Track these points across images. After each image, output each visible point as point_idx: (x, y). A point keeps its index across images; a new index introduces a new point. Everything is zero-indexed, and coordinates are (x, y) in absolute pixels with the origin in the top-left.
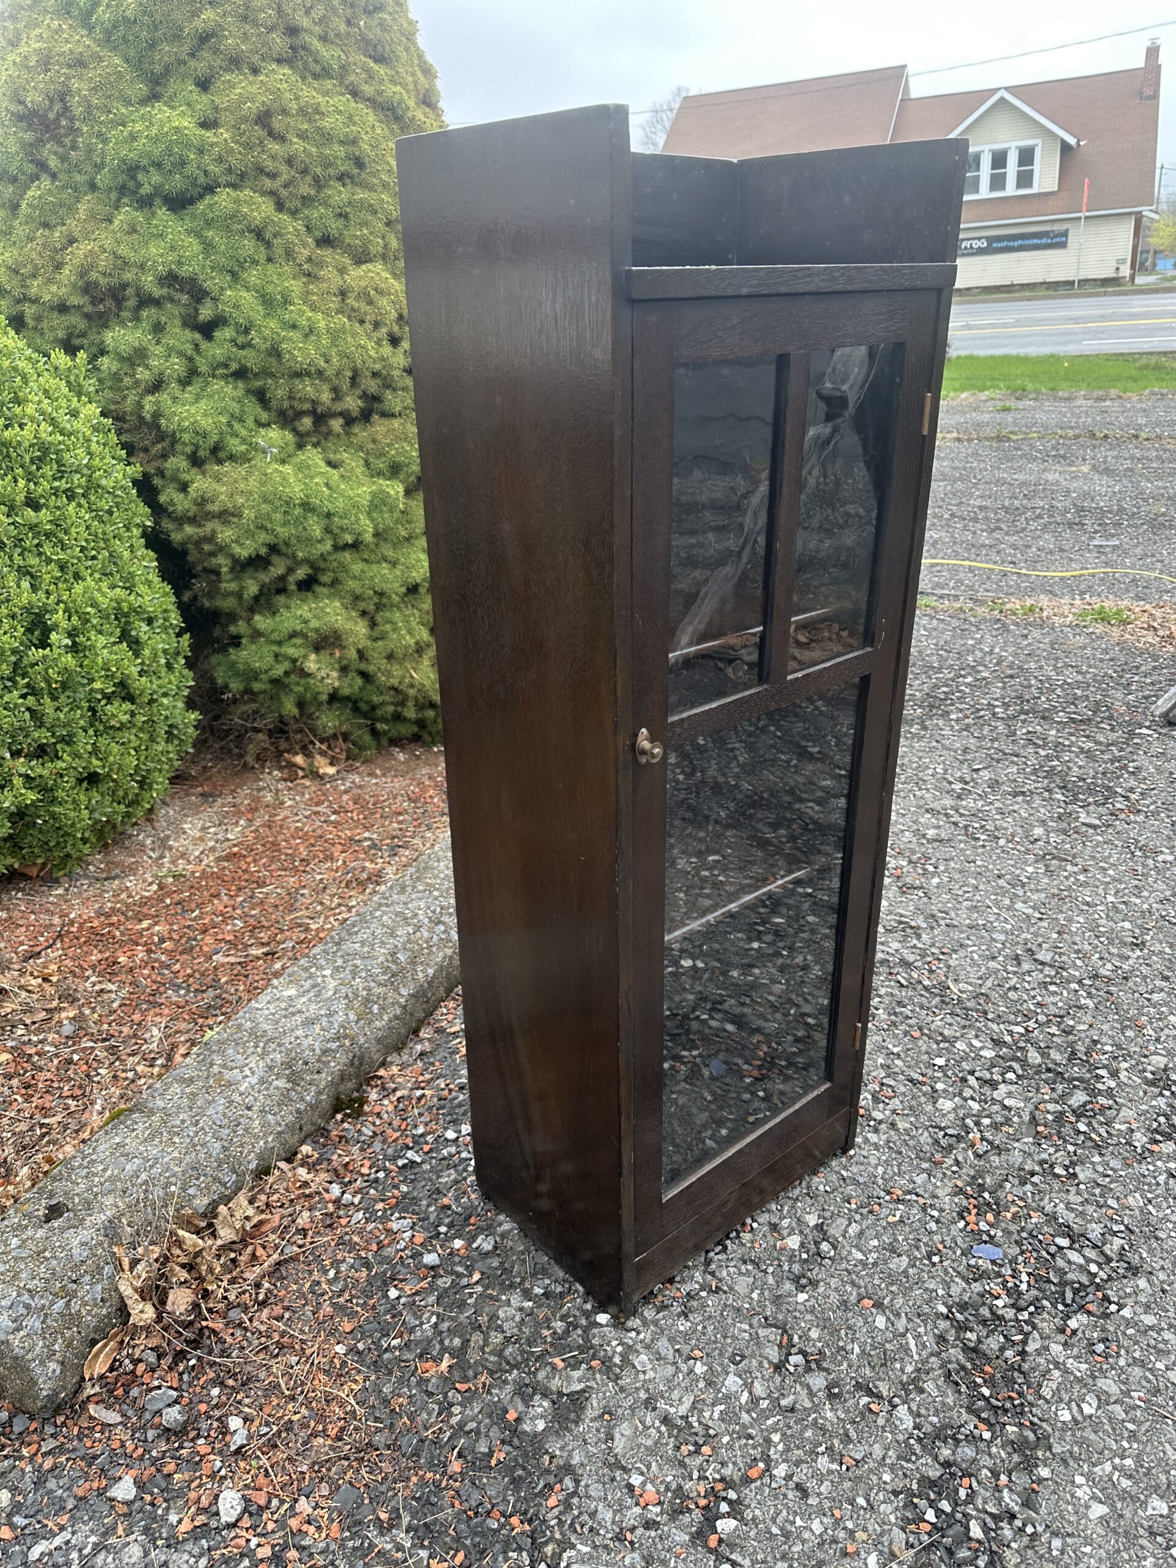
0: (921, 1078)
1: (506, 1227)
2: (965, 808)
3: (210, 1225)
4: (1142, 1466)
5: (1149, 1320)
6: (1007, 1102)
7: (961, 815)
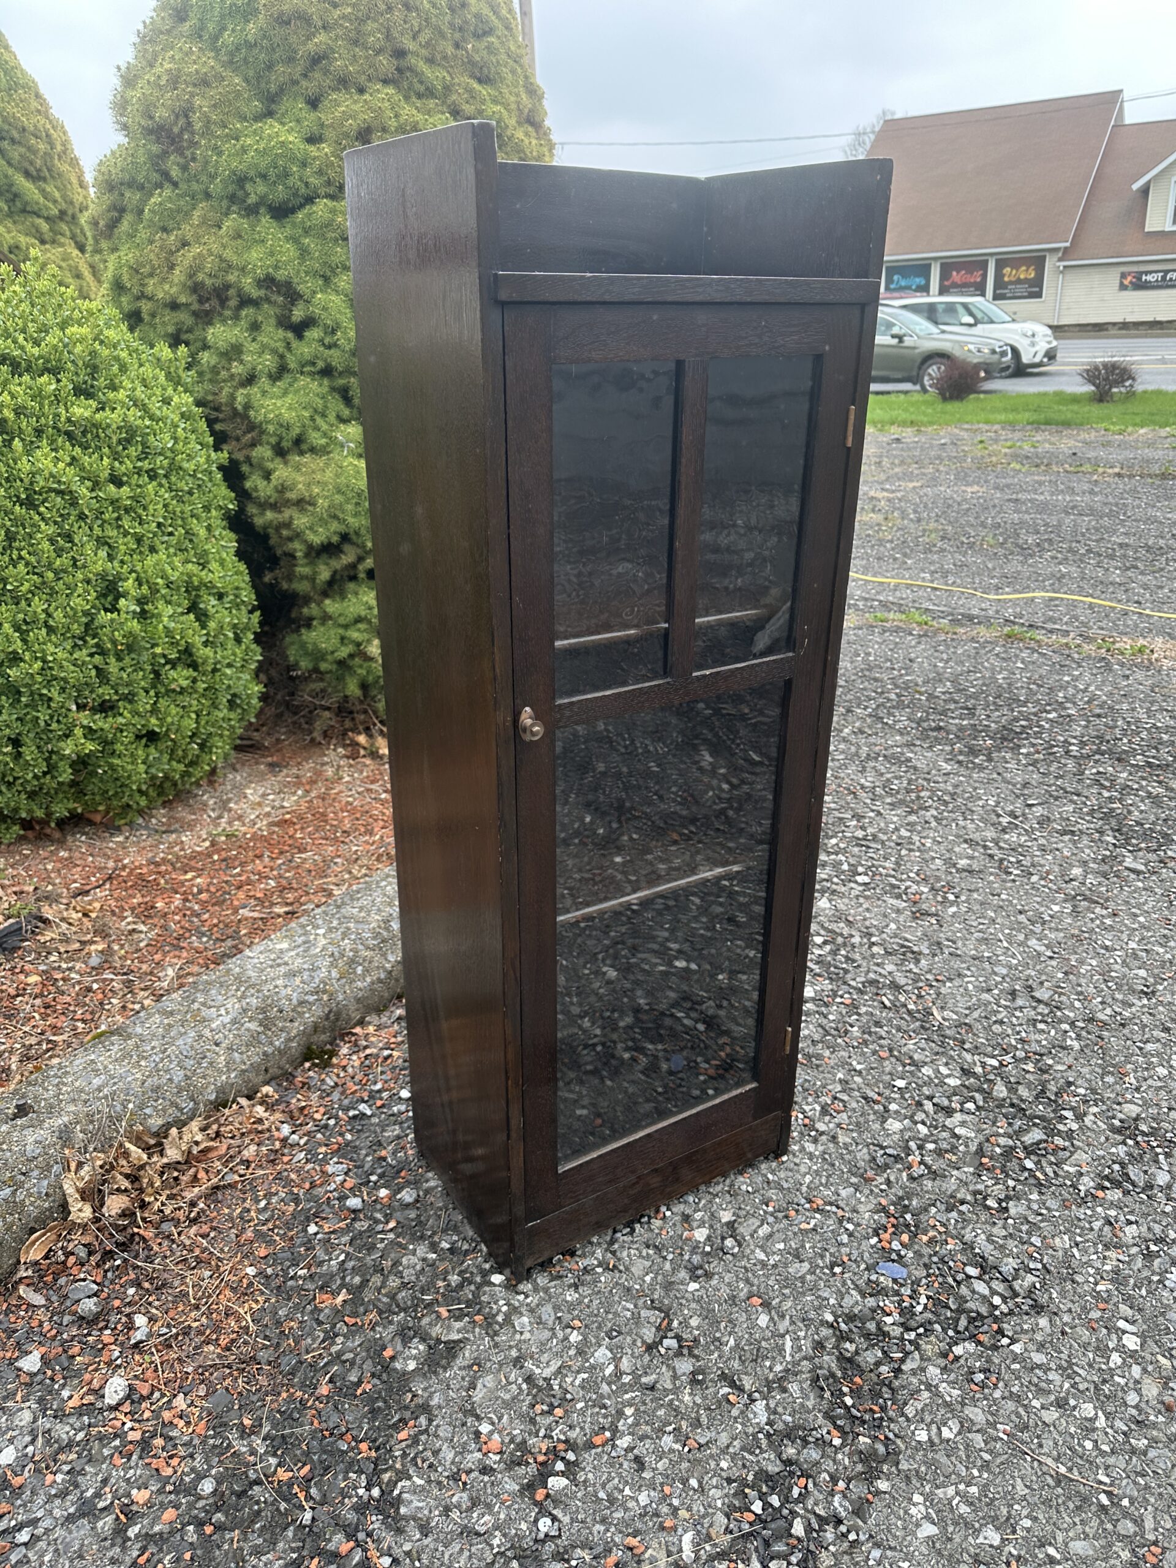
0: (876, 1097)
1: (432, 1184)
2: (1005, 841)
3: (160, 1144)
4: (986, 1496)
5: (1038, 1358)
6: (957, 1131)
7: (1001, 848)
